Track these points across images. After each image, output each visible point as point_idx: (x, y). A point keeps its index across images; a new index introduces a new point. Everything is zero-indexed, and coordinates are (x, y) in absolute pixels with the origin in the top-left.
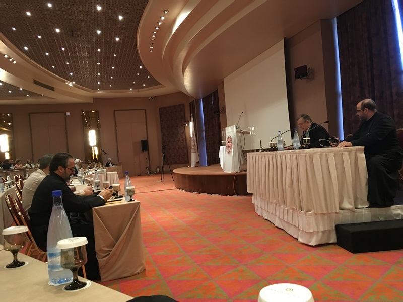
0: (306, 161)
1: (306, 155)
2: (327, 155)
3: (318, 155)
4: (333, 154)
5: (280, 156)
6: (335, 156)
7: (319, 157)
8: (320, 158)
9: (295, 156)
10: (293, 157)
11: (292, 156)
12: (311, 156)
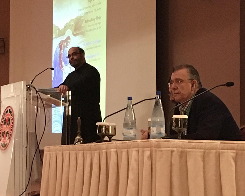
0: (171, 165)
1: (172, 152)
2: (218, 156)
3: (199, 153)
4: (231, 153)
5: (117, 152)
6: (236, 160)
7: (200, 159)
8: (204, 161)
9: (147, 153)
10: (143, 156)
11: (143, 151)
12: (183, 155)
